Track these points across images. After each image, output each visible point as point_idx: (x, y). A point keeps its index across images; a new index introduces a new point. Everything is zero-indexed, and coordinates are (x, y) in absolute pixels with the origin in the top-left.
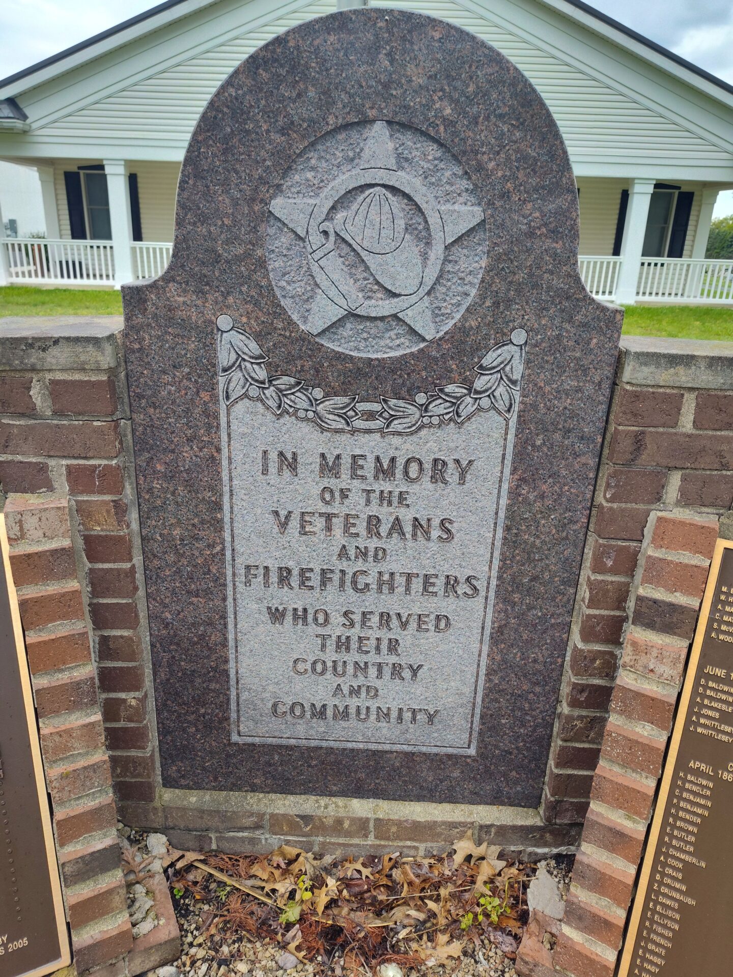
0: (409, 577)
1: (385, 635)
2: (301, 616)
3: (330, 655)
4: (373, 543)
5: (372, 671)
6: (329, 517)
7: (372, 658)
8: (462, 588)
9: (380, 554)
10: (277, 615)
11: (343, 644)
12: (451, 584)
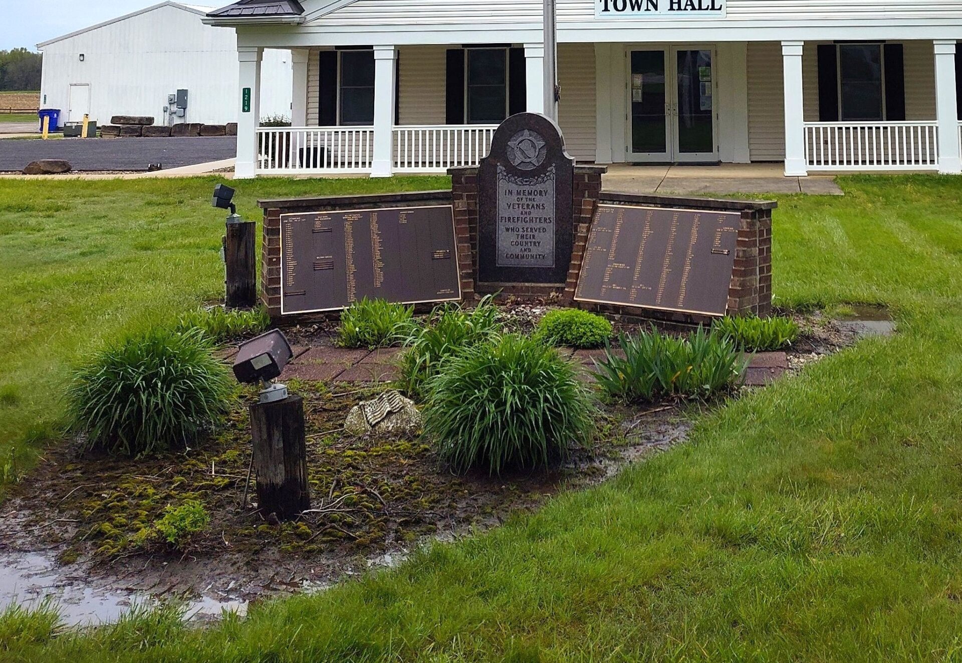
0: (536, 218)
1: (532, 234)
2: (513, 230)
3: (519, 240)
4: (528, 210)
5: (529, 244)
6: (519, 204)
7: (529, 240)
8: (548, 221)
9: (530, 213)
10: (507, 230)
11: (522, 237)
12: (545, 220)
